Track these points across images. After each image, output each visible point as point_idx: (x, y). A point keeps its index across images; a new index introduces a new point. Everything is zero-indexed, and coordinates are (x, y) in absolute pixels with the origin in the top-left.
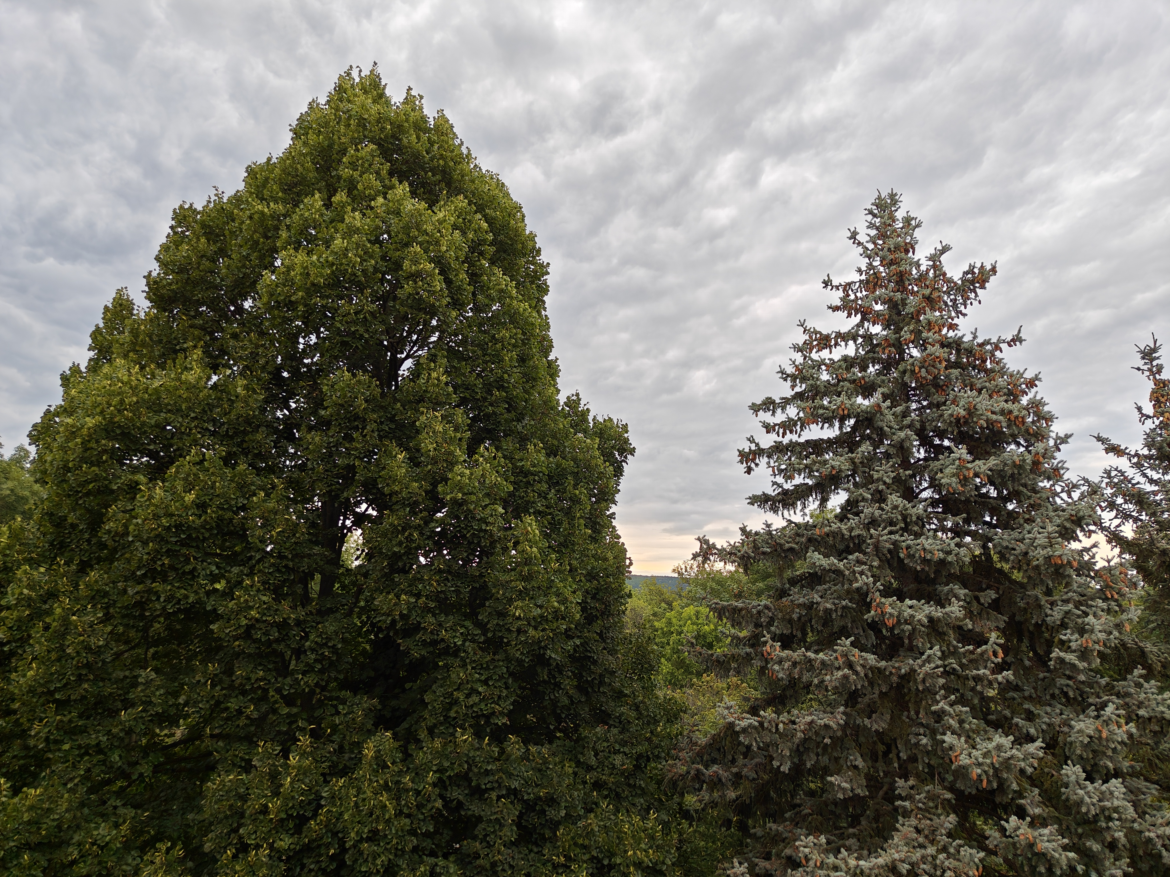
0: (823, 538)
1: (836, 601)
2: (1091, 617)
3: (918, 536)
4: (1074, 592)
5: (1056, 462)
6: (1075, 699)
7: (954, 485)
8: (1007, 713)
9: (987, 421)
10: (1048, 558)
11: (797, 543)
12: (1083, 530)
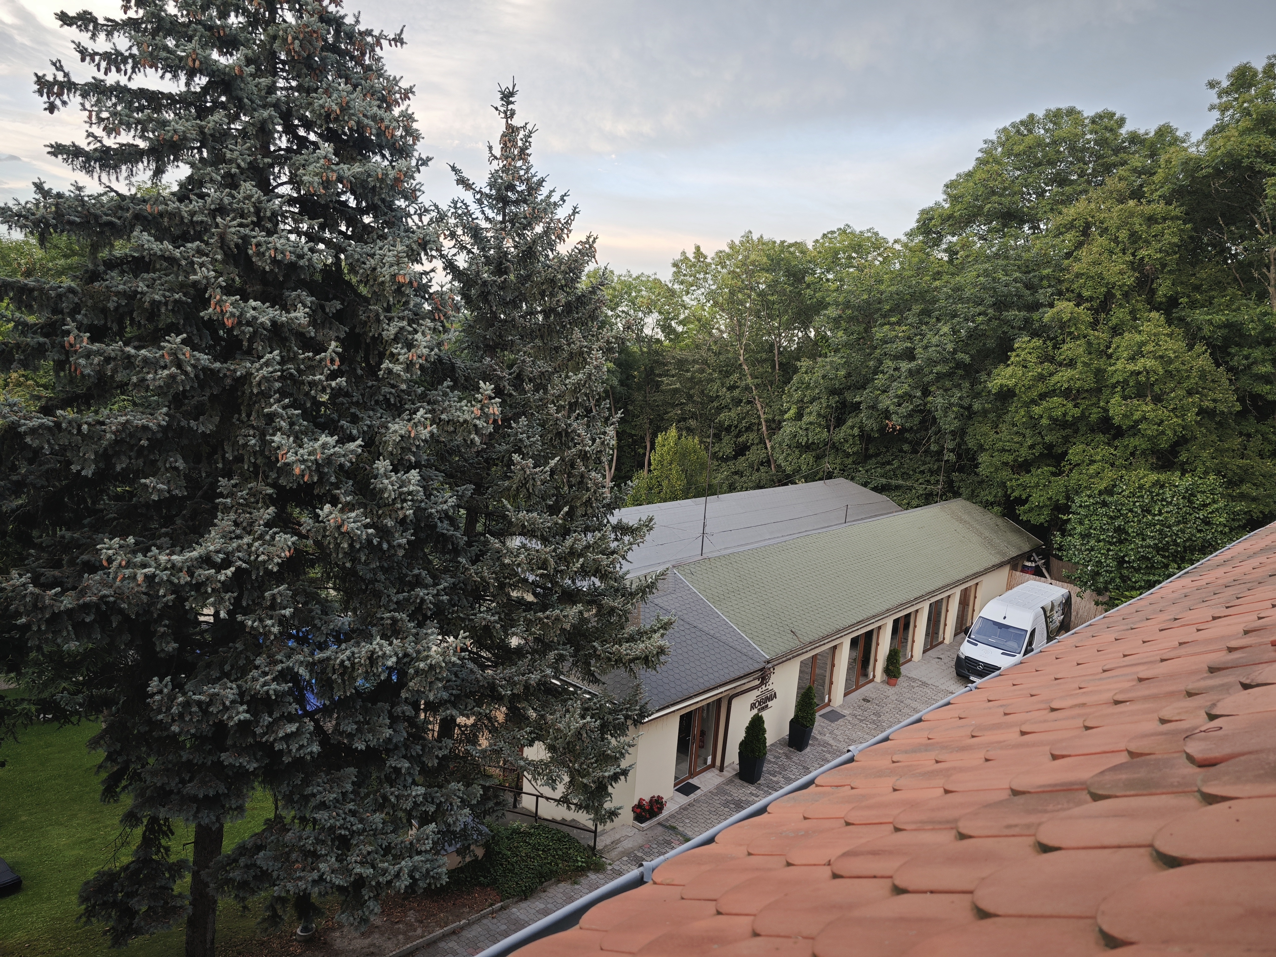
0: (154, 218)
1: (167, 294)
2: (420, 334)
3: (270, 233)
4: (410, 310)
5: (414, 183)
6: (395, 404)
7: (316, 185)
8: (335, 416)
9: (358, 123)
10: (394, 276)
11: (119, 218)
12: (426, 254)
